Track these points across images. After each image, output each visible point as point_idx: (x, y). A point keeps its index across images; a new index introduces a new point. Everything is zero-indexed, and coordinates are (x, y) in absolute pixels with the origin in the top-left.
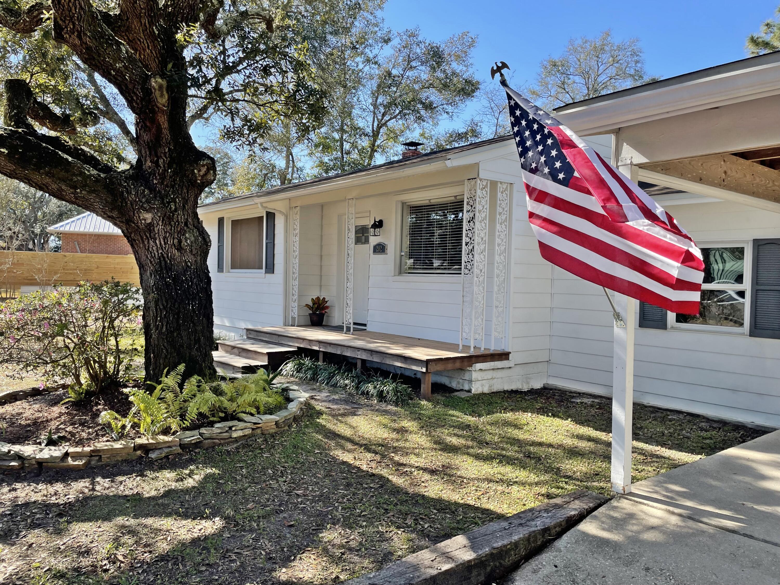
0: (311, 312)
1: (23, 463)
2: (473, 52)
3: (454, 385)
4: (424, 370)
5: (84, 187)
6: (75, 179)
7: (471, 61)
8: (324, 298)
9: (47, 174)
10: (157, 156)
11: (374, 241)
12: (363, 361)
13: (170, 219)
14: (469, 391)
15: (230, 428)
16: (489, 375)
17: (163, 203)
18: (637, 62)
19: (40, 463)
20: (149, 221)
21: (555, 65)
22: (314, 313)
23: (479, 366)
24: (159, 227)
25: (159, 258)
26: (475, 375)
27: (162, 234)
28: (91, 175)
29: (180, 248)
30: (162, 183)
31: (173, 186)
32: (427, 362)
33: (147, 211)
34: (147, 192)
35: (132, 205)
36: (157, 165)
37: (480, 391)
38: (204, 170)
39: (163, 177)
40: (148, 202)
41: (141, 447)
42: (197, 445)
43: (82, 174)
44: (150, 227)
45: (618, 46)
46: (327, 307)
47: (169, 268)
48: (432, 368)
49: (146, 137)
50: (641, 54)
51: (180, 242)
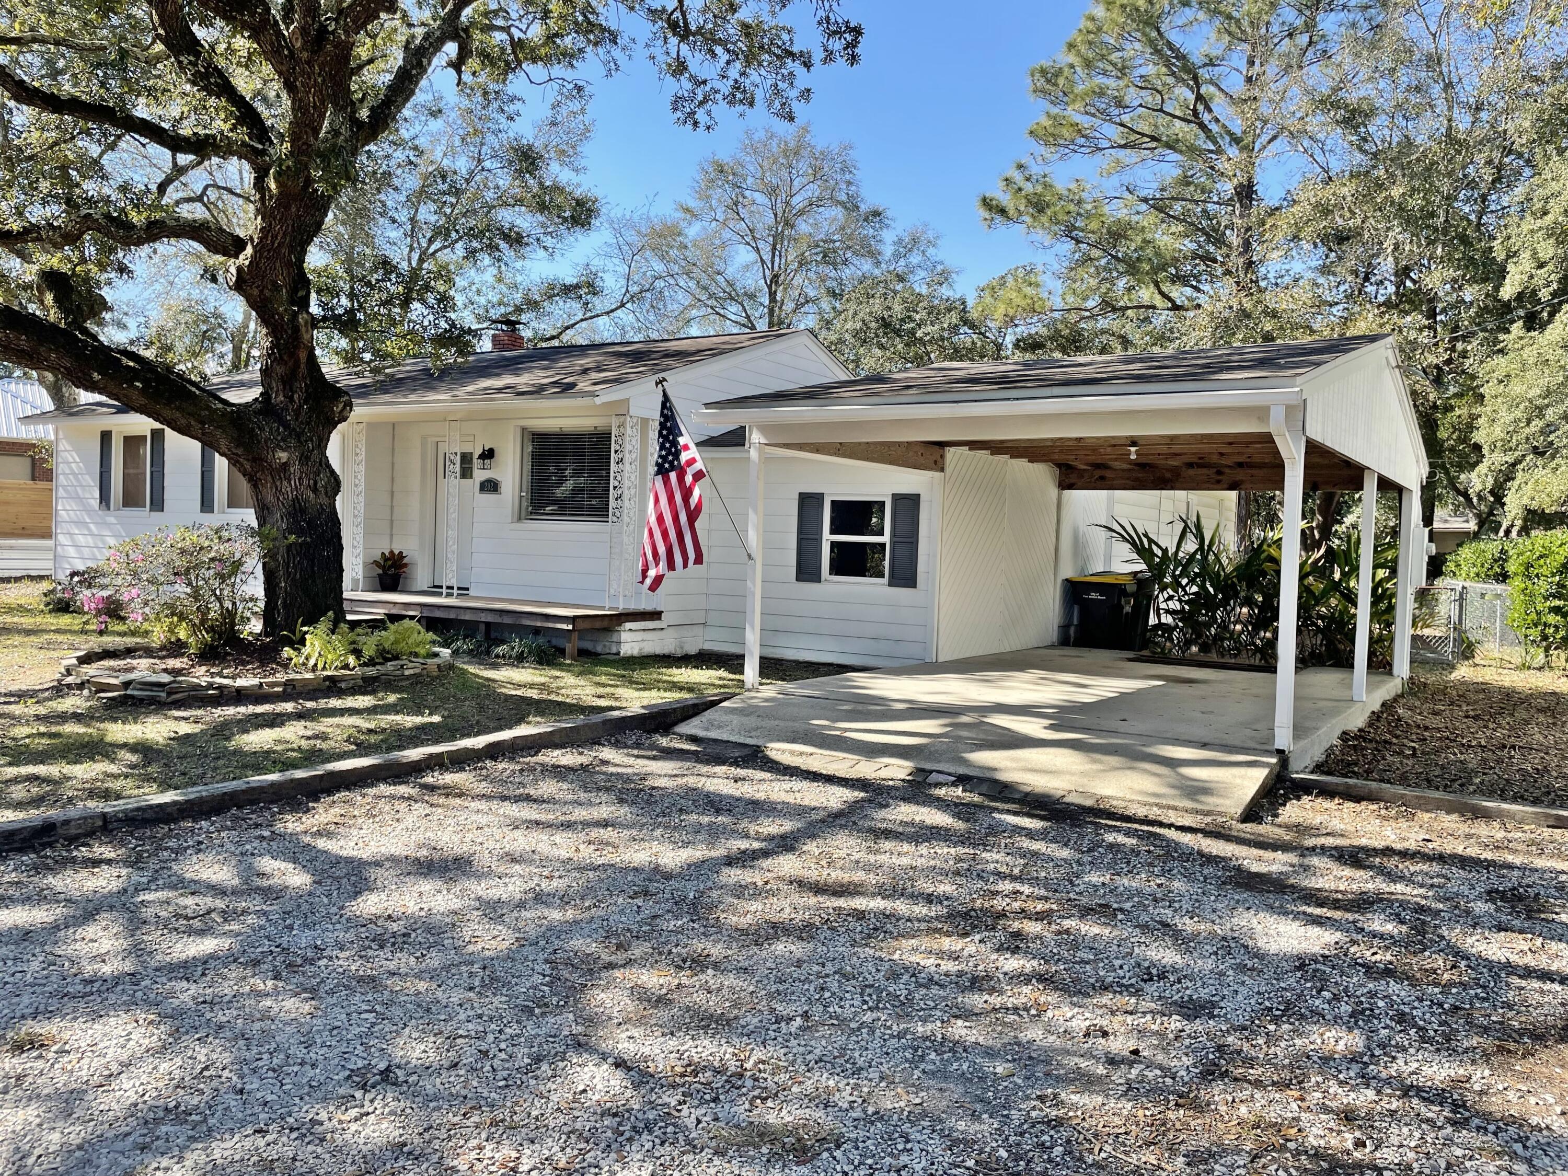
0: (381, 572)
1: (222, 692)
2: (585, 148)
3: (599, 649)
4: (570, 627)
5: (211, 422)
6: (203, 413)
7: (584, 163)
8: (401, 553)
9: (178, 409)
10: (291, 390)
11: (480, 475)
12: (488, 624)
13: (308, 458)
14: (618, 653)
15: (402, 666)
16: (639, 636)
17: (299, 441)
18: (849, 183)
19: (239, 691)
20: (284, 460)
21: (722, 171)
22: (385, 573)
23: (628, 625)
24: (295, 468)
25: (293, 500)
26: (624, 636)
27: (298, 475)
28: (218, 409)
29: (315, 490)
30: (297, 419)
31: (308, 423)
32: (574, 619)
33: (284, 450)
34: (281, 429)
35: (266, 442)
36: (291, 399)
37: (629, 653)
38: (341, 406)
39: (297, 412)
40: (283, 440)
41: (328, 678)
42: (375, 679)
43: (208, 408)
44: (285, 466)
45: (822, 153)
46: (406, 565)
47: (303, 511)
48: (581, 625)
49: (280, 370)
50: (855, 171)
51: (316, 483)
